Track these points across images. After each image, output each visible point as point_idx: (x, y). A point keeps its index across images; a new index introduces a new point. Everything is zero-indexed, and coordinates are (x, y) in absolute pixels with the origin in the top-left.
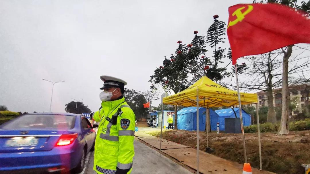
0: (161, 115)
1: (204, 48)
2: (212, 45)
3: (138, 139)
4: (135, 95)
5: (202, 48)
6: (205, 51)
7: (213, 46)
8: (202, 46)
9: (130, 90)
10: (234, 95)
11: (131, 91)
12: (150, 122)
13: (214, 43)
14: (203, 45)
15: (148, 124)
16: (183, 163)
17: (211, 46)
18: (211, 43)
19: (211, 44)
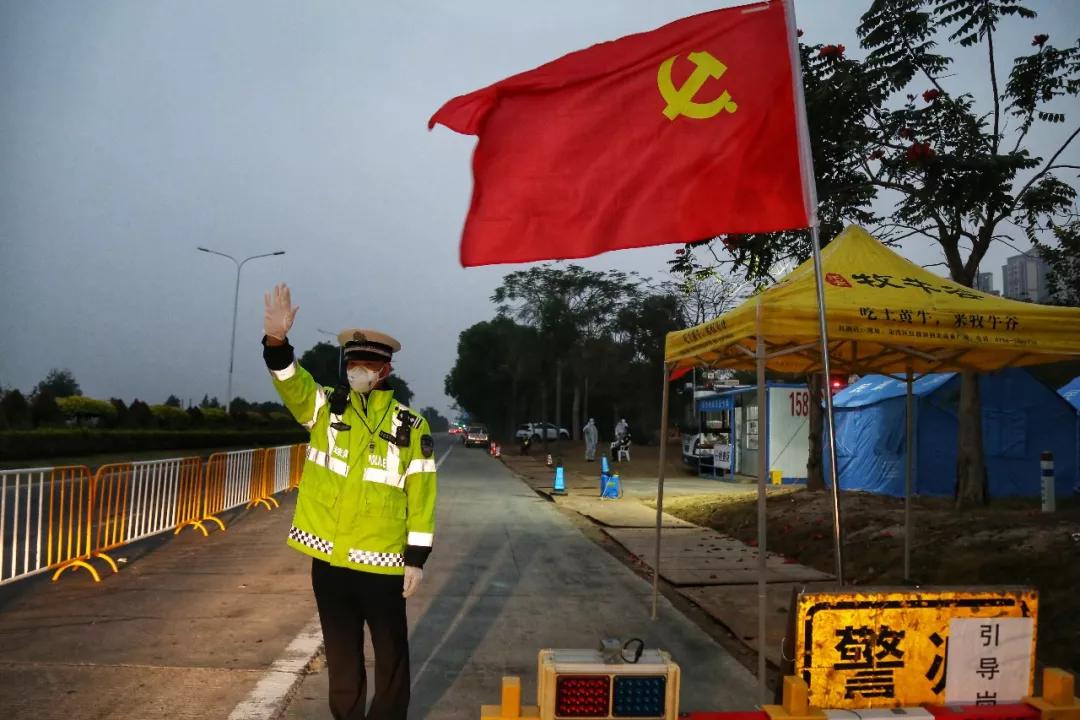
0: (753, 411)
1: (927, 51)
2: (971, 32)
3: (601, 537)
4: (624, 299)
5: (921, 49)
6: (934, 63)
7: (974, 38)
8: (917, 43)
9: (602, 274)
10: (959, 321)
11: (603, 279)
12: (696, 447)
13: (974, 20)
14: (923, 38)
15: (689, 458)
16: (747, 642)
17: (964, 36)
18: (961, 22)
19: (964, 29)
